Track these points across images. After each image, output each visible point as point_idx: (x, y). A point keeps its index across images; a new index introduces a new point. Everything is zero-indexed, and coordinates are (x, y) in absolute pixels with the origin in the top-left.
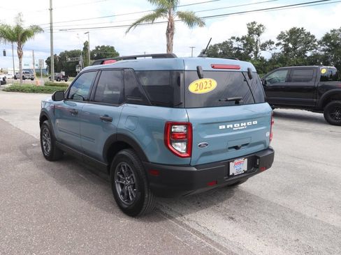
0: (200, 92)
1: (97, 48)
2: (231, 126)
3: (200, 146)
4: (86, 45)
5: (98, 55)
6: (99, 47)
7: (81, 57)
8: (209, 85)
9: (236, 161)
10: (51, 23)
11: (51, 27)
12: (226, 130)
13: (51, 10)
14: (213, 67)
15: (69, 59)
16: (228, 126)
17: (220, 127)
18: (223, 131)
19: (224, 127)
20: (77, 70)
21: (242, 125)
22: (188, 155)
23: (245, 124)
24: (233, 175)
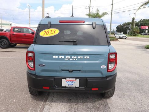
0: (46, 36)
1: (141, 20)
2: (63, 57)
3: (39, 65)
4: (133, 19)
5: (141, 24)
6: (142, 20)
7: (131, 25)
8: (53, 32)
9: (68, 79)
10: (112, 11)
11: (112, 12)
12: (58, 59)
13: (112, 5)
14: (60, 22)
15: (125, 26)
16: (60, 57)
17: (54, 57)
18: (55, 59)
19: (57, 57)
20: (127, 31)
21: (73, 57)
22: (33, 69)
23: (76, 57)
24: (65, 87)
